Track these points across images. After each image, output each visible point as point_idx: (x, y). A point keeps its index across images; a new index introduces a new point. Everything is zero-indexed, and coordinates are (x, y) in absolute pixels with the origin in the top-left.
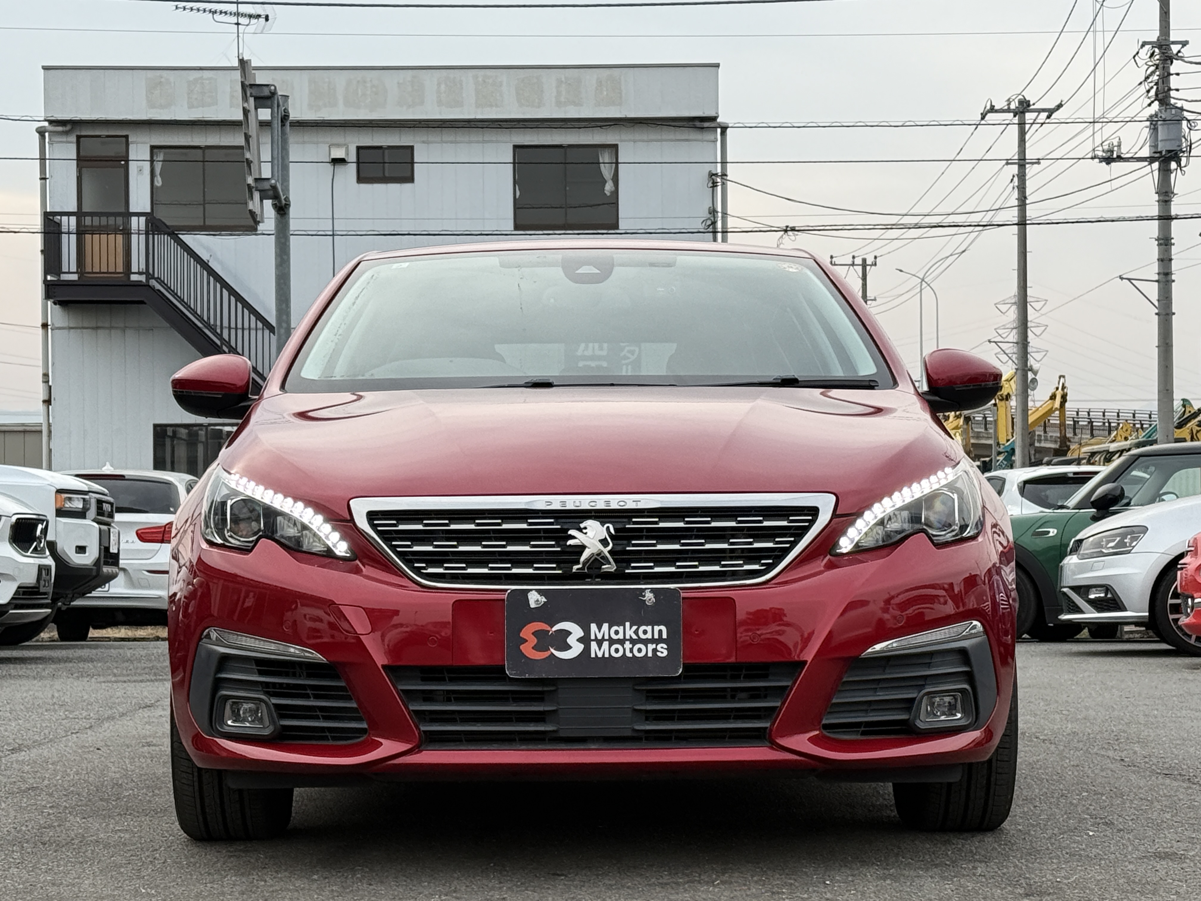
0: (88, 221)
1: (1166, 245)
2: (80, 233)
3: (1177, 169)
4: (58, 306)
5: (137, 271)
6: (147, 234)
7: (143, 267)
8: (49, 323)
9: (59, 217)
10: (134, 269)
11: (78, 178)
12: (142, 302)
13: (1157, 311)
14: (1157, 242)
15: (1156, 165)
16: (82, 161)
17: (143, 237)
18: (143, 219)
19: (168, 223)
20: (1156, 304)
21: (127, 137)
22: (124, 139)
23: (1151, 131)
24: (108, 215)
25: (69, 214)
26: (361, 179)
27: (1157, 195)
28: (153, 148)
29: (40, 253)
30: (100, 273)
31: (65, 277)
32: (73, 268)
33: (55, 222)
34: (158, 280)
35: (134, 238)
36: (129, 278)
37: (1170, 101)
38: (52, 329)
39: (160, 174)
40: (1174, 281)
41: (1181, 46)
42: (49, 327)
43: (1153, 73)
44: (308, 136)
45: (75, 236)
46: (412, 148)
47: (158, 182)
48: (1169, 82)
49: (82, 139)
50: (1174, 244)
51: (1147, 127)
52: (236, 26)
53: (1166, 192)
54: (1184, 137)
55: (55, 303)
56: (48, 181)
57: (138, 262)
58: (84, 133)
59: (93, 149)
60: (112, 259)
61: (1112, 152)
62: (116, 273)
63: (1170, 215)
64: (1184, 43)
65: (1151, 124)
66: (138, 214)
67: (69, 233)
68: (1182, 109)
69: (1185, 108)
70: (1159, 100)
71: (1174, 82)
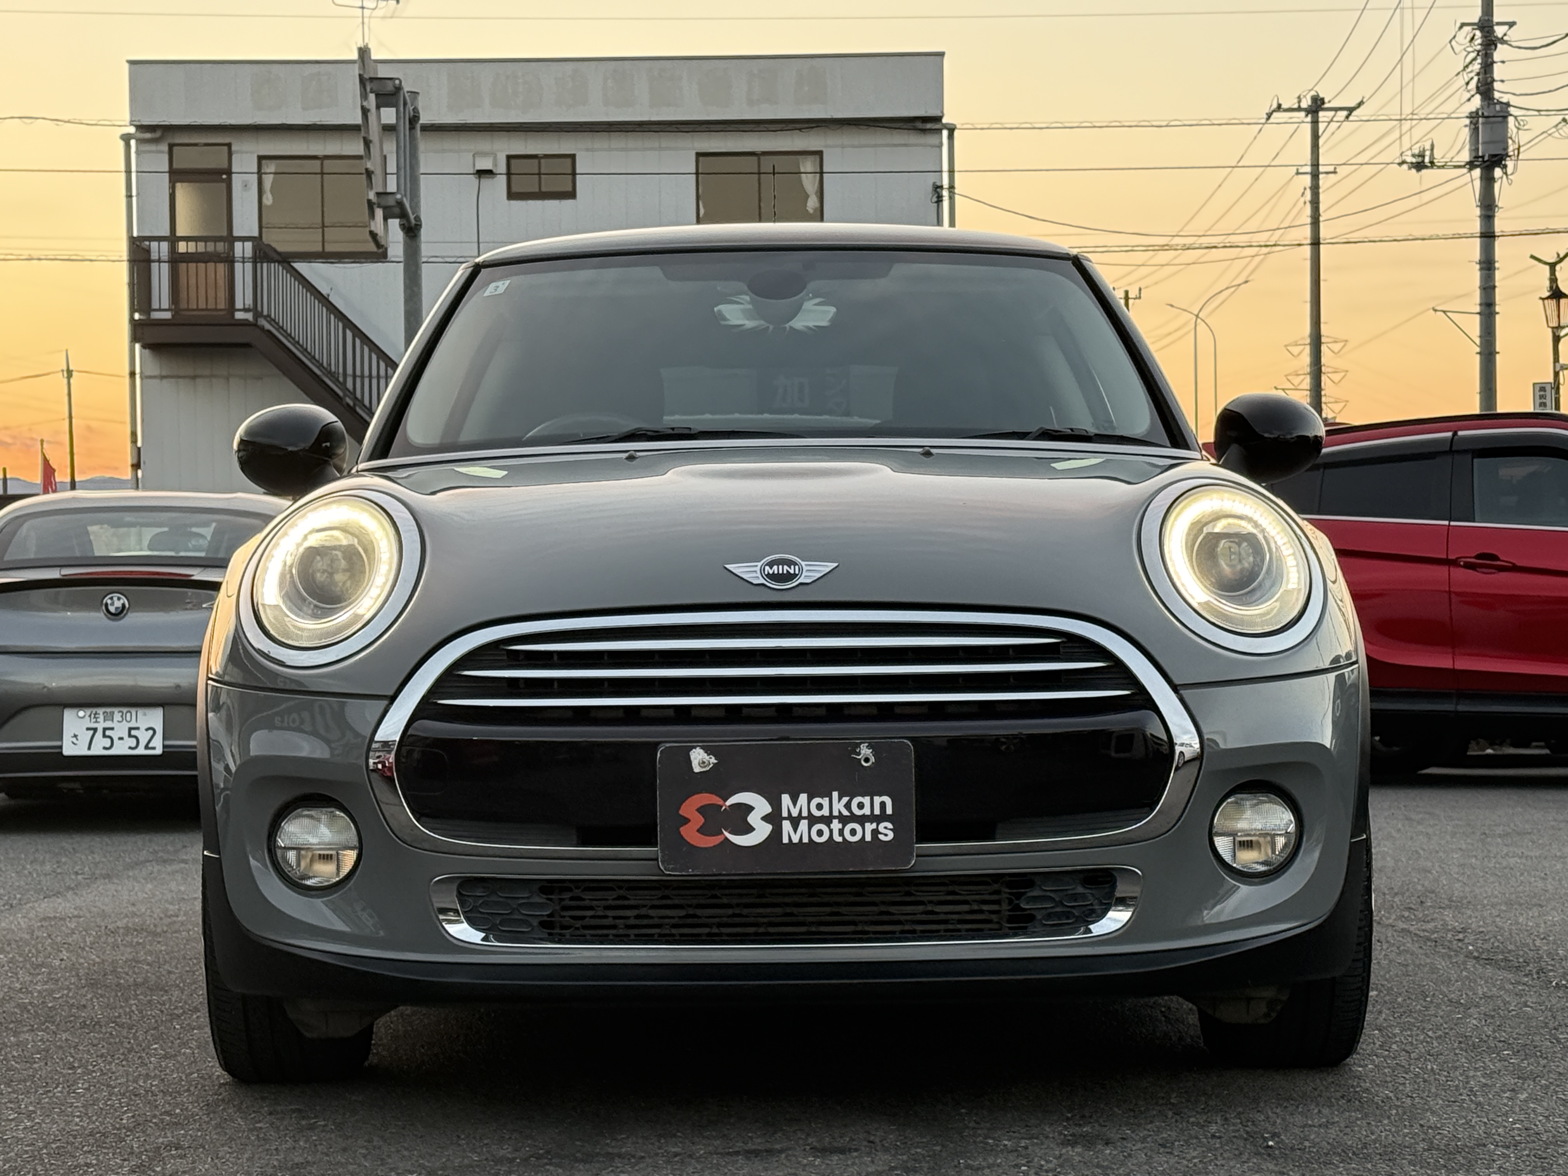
0: (182, 247)
1: (1489, 270)
2: (175, 260)
3: (1502, 178)
4: (147, 351)
5: (241, 307)
6: (254, 262)
7: (249, 302)
8: (138, 371)
9: (147, 243)
10: (239, 305)
11: (170, 195)
12: (248, 346)
13: (1478, 350)
14: (1478, 267)
15: (1477, 172)
16: (177, 175)
17: (249, 266)
18: (249, 245)
19: (279, 249)
20: (1478, 341)
21: (229, 145)
22: (226, 148)
23: (1471, 131)
24: (206, 239)
25: (159, 239)
26: (512, 195)
27: (1478, 209)
28: (261, 158)
29: (126, 287)
30: (198, 309)
31: (156, 315)
32: (165, 304)
33: (143, 249)
34: (267, 317)
35: (238, 266)
36: (233, 316)
37: (1494, 95)
38: (141, 379)
39: (270, 190)
40: (1498, 313)
41: (1506, 27)
42: (138, 377)
44: (449, 142)
45: (167, 265)
46: (574, 156)
47: (268, 200)
48: (1492, 72)
49: (175, 149)
50: (1498, 269)
51: (1466, 126)
52: (360, 10)
53: (1489, 206)
54: (1511, 138)
55: (144, 347)
56: (134, 199)
57: (243, 296)
58: (178, 140)
59: (188, 159)
60: (211, 293)
61: (1423, 156)
62: (216, 310)
63: (1494, 232)
64: (1511, 24)
65: (1471, 122)
66: (243, 239)
67: (159, 261)
68: (1508, 105)
69: (1511, 103)
70: (1481, 94)
71: (1498, 71)
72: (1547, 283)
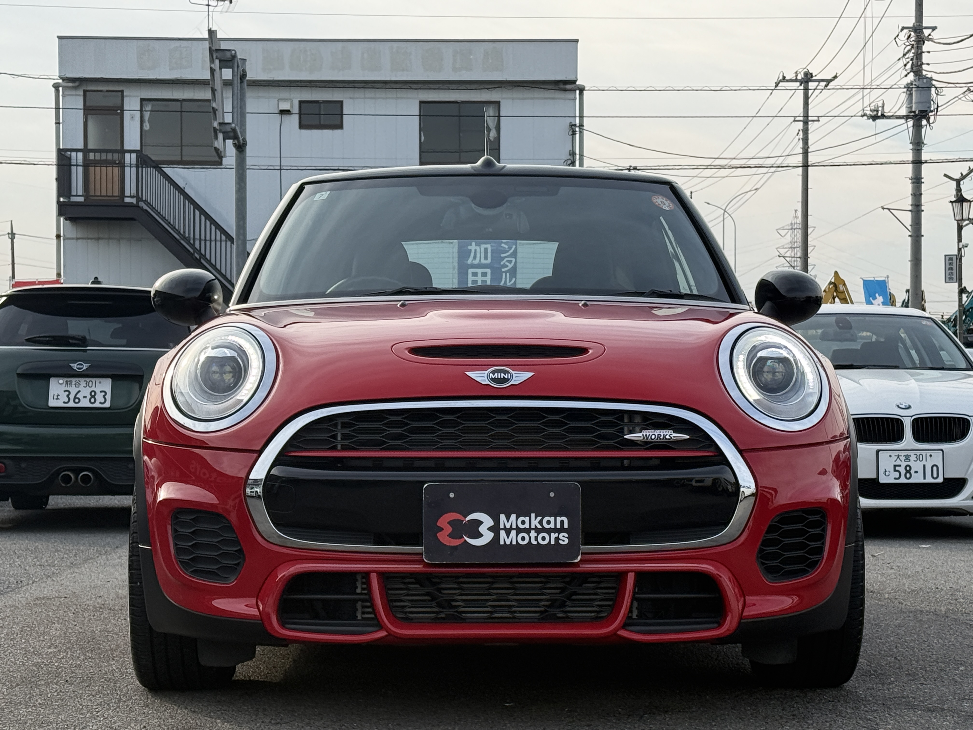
0: (92, 156)
1: (918, 183)
2: (87, 165)
3: (926, 125)
4: (68, 222)
5: (129, 195)
6: (137, 167)
7: (134, 192)
8: (62, 234)
9: (69, 153)
10: (127, 193)
11: (84, 122)
12: (133, 219)
13: (910, 234)
14: (910, 181)
15: (911, 122)
16: (88, 110)
17: (134, 169)
18: (134, 155)
19: (154, 158)
20: (910, 228)
21: (122, 92)
22: (120, 93)
23: (907, 96)
24: (107, 151)
25: (77, 150)
26: (302, 126)
27: (911, 145)
28: (142, 100)
29: (55, 180)
30: (101, 196)
31: (73, 199)
32: (80, 192)
33: (66, 157)
34: (146, 202)
35: (127, 170)
36: (123, 200)
37: (922, 73)
38: (64, 239)
39: (148, 121)
40: (923, 211)
41: (930, 30)
42: (62, 238)
43: (909, 51)
44: (262, 92)
45: (82, 168)
46: (341, 102)
47: (147, 126)
48: (921, 58)
49: (87, 93)
50: (923, 183)
51: (904, 92)
52: (207, 7)
53: (918, 143)
54: (933, 100)
55: (66, 219)
56: (61, 125)
57: (130, 188)
58: (89, 88)
59: (97, 101)
60: (110, 186)
61: (878, 111)
62: (113, 196)
63: (921, 160)
64: (934, 28)
65: (907, 90)
66: (131, 151)
67: (77, 165)
68: (931, 79)
69: (934, 78)
70: (913, 72)
71: (925, 58)
72: (954, 192)
